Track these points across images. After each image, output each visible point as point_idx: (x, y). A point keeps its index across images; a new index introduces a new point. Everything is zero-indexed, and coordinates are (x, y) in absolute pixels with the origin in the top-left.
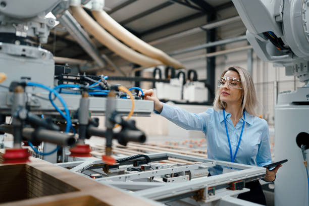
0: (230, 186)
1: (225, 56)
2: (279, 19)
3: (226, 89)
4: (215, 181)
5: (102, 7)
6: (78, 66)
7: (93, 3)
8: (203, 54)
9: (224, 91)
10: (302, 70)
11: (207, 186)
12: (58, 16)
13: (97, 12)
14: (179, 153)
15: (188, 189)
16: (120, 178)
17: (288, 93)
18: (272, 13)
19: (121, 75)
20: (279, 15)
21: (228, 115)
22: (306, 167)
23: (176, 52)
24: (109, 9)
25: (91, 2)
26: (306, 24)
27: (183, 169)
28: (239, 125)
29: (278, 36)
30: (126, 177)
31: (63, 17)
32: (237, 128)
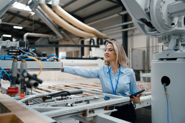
0: (106, 108)
1: (133, 30)
2: (148, 11)
3: (107, 54)
4: (95, 105)
5: (58, 3)
6: (48, 38)
7: (52, 2)
8: (120, 29)
9: (106, 55)
10: (165, 40)
11: (88, 108)
12: (33, 9)
13: (55, 7)
14: (99, 89)
15: (77, 110)
16: (44, 105)
17: (157, 54)
18: (143, 8)
19: (74, 44)
20: (147, 9)
21: (111, 68)
22: (166, 96)
23: (104, 29)
24: (63, 5)
25: (51, 1)
26: (163, 14)
27: (84, 99)
28: (117, 74)
29: (148, 21)
30: (47, 104)
31: (36, 9)
32: (116, 75)
